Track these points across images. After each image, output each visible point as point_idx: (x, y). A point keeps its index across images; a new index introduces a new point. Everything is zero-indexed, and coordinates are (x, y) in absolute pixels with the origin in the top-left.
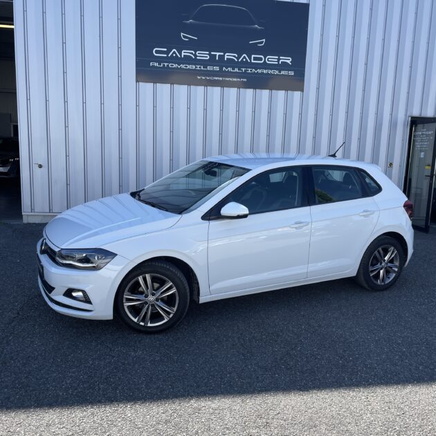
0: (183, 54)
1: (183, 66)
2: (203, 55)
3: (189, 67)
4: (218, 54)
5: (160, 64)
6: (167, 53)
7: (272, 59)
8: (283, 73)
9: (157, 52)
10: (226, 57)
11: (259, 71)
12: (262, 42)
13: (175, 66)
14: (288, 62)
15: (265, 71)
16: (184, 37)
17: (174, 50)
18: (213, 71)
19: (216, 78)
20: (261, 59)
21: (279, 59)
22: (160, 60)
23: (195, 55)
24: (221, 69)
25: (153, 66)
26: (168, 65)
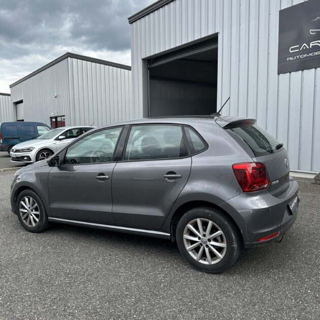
0: (311, 45)
1: (311, 54)
3: (316, 53)
5: (294, 58)
9: (292, 50)
13: (305, 56)
16: (312, 32)
17: (305, 44)
22: (293, 55)
25: (289, 60)
26: (299, 57)
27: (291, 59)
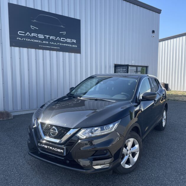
0: (32, 35)
1: (32, 40)
2: (41, 36)
3: (35, 41)
4: (47, 36)
6: (25, 34)
7: (69, 40)
8: (73, 46)
9: (20, 33)
10: (51, 38)
11: (64, 45)
12: (64, 33)
13: (29, 40)
14: (75, 42)
15: (66, 45)
16: (32, 27)
18: (46, 43)
19: (47, 47)
20: (64, 40)
21: (71, 41)
22: (21, 37)
23: (38, 36)
24: (49, 43)
25: (18, 39)
26: (25, 40)
27: (20, 39)
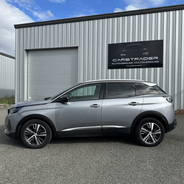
0: (121, 60)
1: (121, 63)
2: (127, 60)
3: (123, 63)
4: (132, 59)
6: (117, 60)
7: (151, 58)
8: (155, 62)
9: (114, 60)
10: (135, 59)
11: (146, 62)
12: (147, 53)
14: (157, 58)
15: (148, 62)
16: (122, 55)
17: (119, 59)
18: (131, 64)
20: (147, 58)
21: (153, 58)
22: (114, 62)
23: (125, 60)
24: (133, 63)
26: (117, 64)
27: (114, 64)
